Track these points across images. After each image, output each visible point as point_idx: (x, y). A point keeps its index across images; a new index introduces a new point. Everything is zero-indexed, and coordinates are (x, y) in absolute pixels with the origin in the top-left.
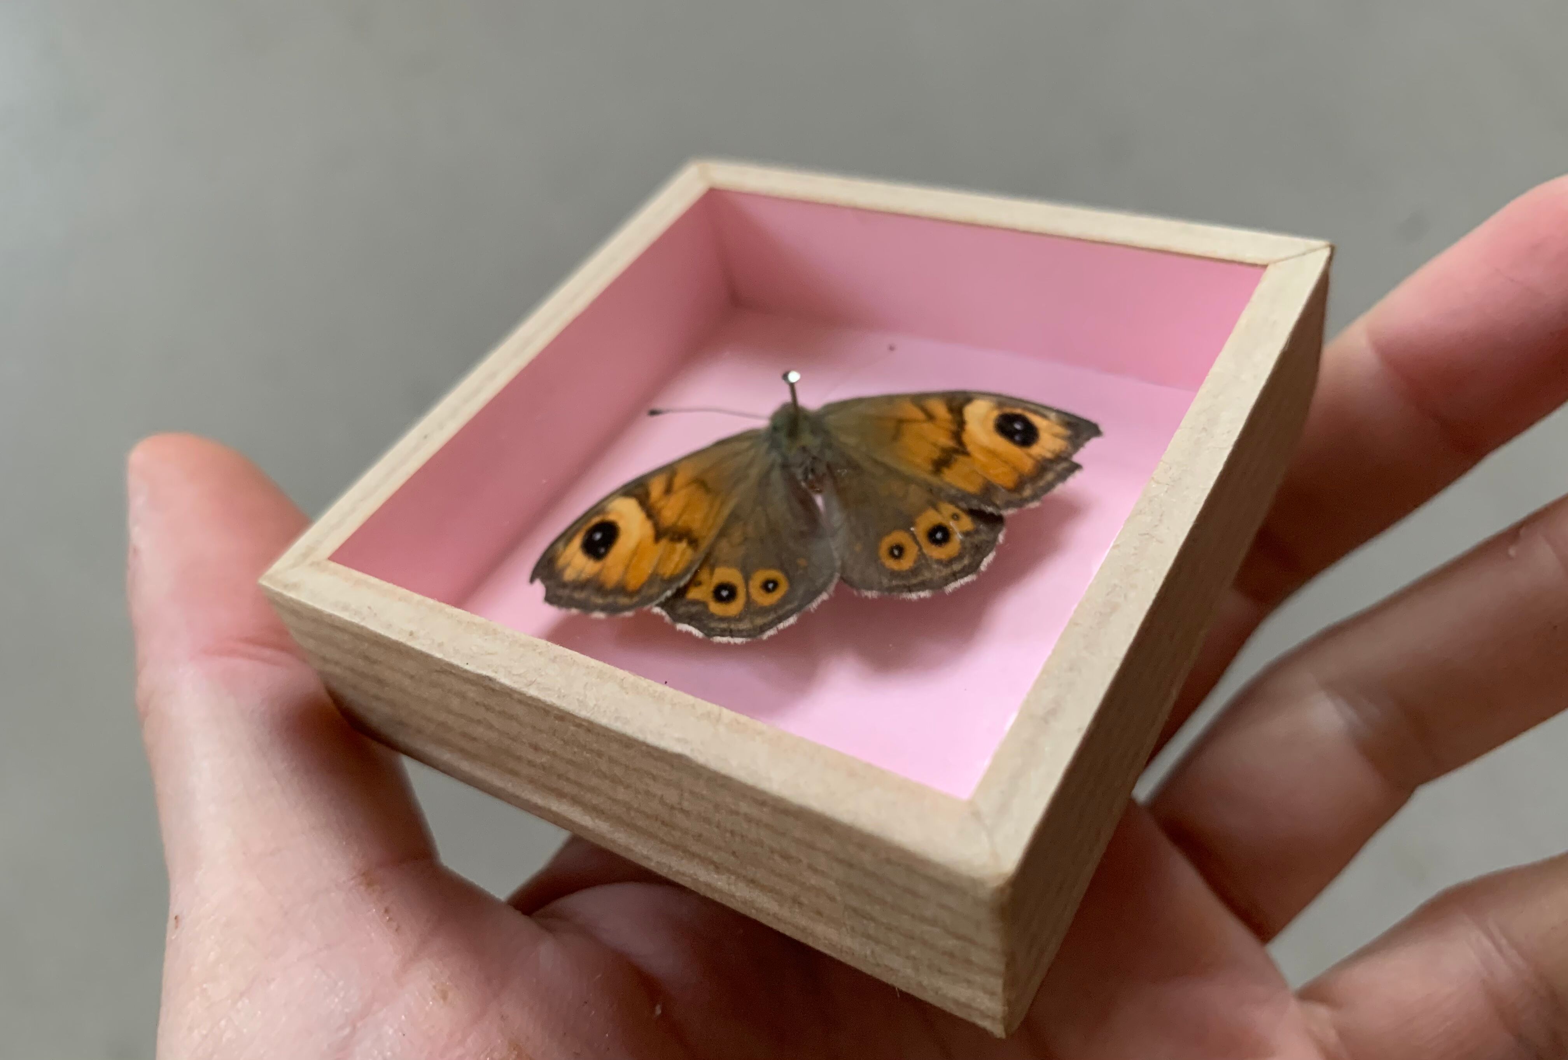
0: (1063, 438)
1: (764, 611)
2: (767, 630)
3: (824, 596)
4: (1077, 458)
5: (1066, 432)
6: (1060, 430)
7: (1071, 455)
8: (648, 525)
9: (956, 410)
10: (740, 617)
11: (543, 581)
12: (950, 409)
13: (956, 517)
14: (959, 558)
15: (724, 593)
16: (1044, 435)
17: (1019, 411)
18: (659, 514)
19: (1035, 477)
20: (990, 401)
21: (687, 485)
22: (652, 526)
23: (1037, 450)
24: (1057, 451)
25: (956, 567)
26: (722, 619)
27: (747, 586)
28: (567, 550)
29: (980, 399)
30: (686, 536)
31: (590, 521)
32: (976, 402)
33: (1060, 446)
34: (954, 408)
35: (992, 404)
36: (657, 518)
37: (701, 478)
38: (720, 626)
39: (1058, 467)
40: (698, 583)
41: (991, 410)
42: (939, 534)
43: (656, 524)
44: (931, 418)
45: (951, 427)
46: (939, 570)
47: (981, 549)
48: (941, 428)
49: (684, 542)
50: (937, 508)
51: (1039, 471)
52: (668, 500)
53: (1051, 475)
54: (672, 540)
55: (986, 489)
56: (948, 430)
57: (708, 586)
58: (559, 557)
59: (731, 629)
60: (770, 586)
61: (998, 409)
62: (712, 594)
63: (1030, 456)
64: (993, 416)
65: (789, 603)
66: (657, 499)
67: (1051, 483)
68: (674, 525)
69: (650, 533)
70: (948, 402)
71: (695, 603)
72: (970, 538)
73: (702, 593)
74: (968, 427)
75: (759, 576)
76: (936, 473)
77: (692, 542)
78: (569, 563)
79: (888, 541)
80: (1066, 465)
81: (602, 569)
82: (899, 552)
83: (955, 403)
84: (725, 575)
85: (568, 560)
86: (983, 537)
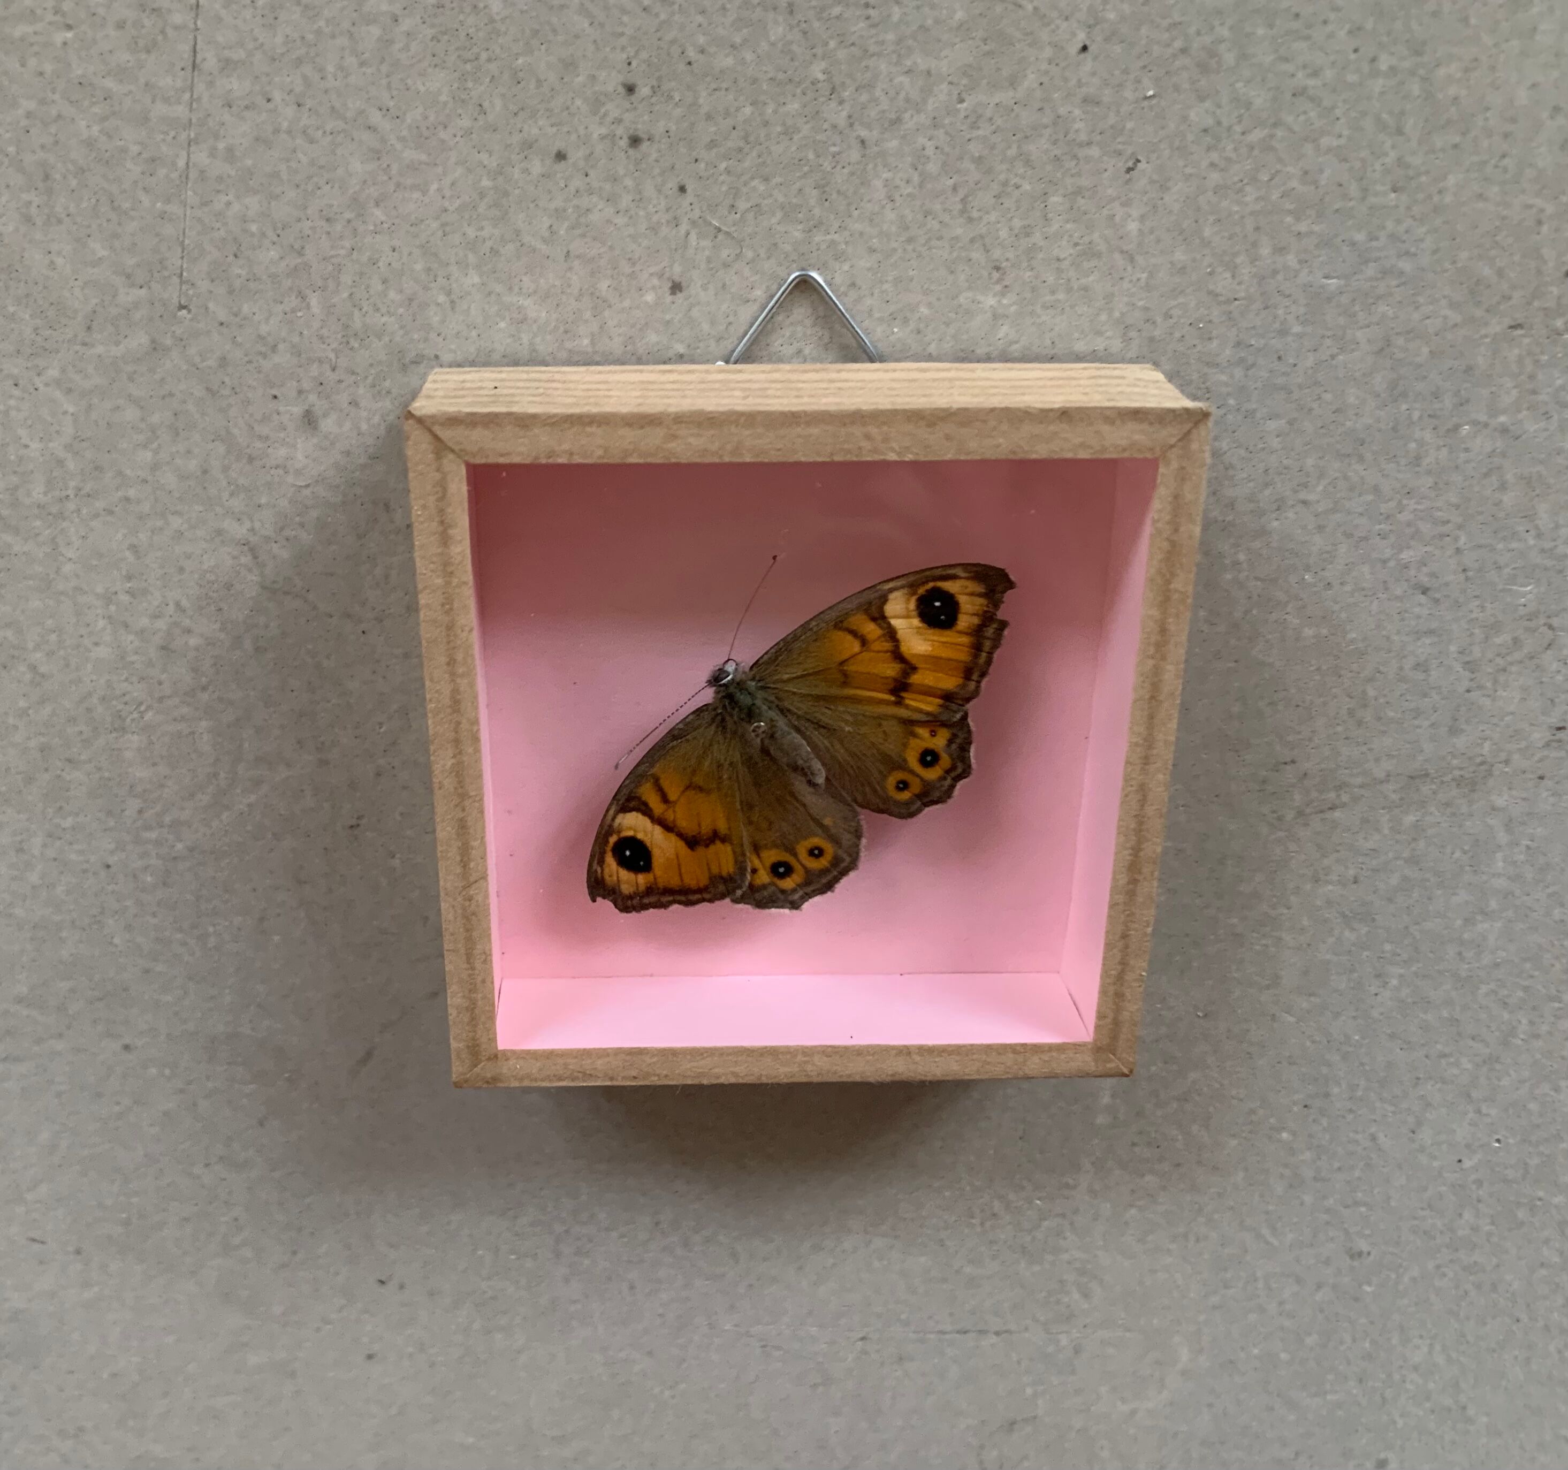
1: (824, 872)
2: (834, 885)
3: (864, 841)
6: (972, 587)
7: (994, 614)
8: (673, 837)
9: (880, 618)
10: (807, 883)
11: (604, 898)
12: (874, 619)
13: (933, 734)
14: (953, 768)
15: (781, 870)
16: (963, 599)
17: (931, 585)
18: (675, 826)
19: (976, 656)
20: (902, 587)
21: (684, 792)
22: (678, 839)
23: (965, 621)
24: (980, 612)
25: (953, 774)
26: (794, 891)
27: (798, 860)
28: (607, 871)
29: (891, 590)
30: (715, 837)
31: (607, 842)
32: (892, 596)
33: (981, 605)
34: (877, 615)
35: (905, 591)
36: (676, 830)
37: (691, 783)
38: (796, 897)
39: (990, 631)
40: (754, 871)
41: (908, 601)
42: (929, 758)
43: (680, 835)
44: (864, 642)
45: (888, 646)
46: (942, 786)
47: (964, 748)
48: (879, 652)
49: (718, 843)
50: (915, 735)
51: (977, 648)
52: (674, 811)
53: (987, 644)
54: (707, 846)
55: (947, 697)
56: (887, 652)
57: (765, 868)
58: (603, 877)
59: (806, 894)
60: (816, 853)
61: (914, 594)
62: (771, 875)
63: (960, 632)
64: (912, 605)
65: (843, 860)
66: (661, 811)
67: (990, 653)
68: (700, 833)
69: (681, 844)
70: (866, 612)
71: (764, 887)
72: (954, 746)
73: (764, 877)
74: (901, 634)
75: (802, 850)
76: (899, 703)
77: (724, 840)
78: (618, 881)
79: (891, 781)
80: (995, 626)
81: (655, 879)
82: (903, 786)
83: (873, 608)
84: (772, 856)
85: (615, 878)
86: (962, 735)
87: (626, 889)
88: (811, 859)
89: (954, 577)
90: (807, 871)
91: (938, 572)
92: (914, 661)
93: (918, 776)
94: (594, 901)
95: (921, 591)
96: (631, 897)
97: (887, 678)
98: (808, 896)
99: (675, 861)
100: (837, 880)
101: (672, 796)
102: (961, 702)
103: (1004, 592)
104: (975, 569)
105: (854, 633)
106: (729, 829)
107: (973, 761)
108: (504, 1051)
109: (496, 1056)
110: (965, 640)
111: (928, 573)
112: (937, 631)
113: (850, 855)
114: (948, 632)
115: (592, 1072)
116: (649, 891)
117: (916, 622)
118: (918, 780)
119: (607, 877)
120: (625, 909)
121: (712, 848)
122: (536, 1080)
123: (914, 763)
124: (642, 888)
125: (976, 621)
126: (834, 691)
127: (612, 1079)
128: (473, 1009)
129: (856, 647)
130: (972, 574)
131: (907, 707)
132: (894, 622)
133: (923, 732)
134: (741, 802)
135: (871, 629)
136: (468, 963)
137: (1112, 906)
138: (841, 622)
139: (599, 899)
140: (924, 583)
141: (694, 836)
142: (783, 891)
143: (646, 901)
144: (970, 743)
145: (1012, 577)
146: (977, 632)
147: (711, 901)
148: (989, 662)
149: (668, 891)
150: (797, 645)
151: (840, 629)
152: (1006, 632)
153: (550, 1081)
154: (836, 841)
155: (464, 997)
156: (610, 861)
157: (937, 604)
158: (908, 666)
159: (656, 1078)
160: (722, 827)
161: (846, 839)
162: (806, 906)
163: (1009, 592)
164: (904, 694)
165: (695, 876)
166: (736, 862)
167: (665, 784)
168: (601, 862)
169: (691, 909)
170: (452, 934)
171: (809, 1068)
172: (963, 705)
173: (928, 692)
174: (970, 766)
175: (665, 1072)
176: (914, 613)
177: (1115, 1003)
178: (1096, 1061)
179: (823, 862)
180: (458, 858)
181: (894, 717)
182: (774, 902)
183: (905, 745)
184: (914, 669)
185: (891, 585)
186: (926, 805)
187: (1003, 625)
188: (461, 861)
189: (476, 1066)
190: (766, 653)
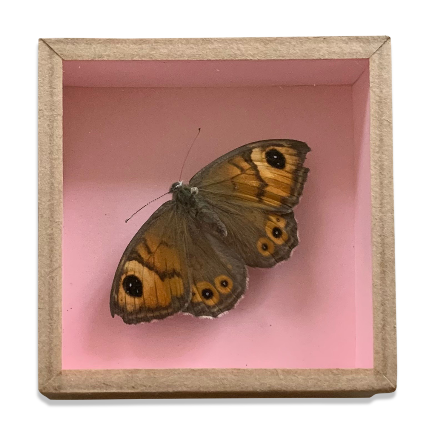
0: (294, 155)
1: (229, 296)
2: (234, 304)
3: (248, 279)
4: (305, 165)
5: (294, 152)
6: (291, 151)
7: (302, 165)
8: (153, 273)
9: (249, 160)
10: (220, 303)
11: (118, 315)
12: (246, 161)
13: (278, 220)
14: (289, 240)
15: (207, 294)
16: (287, 157)
17: (272, 147)
18: (154, 266)
19: (295, 185)
20: (259, 147)
21: (158, 247)
22: (155, 274)
23: (288, 167)
24: (296, 164)
25: (289, 244)
26: (214, 307)
27: (215, 288)
28: (120, 297)
29: (254, 148)
30: (174, 273)
31: (121, 279)
32: (254, 150)
33: (296, 160)
34: (247, 159)
35: (260, 149)
36: (155, 269)
37: (162, 241)
38: (215, 310)
39: (301, 173)
40: (194, 294)
41: (262, 153)
42: (277, 232)
43: (157, 272)
44: (242, 170)
45: (253, 172)
46: (284, 249)
47: (294, 230)
48: (250, 174)
49: (176, 276)
50: (270, 220)
51: (295, 180)
52: (154, 258)
53: (300, 180)
54: (170, 278)
55: (283, 201)
56: (253, 175)
57: (199, 294)
58: (118, 301)
59: (220, 309)
60: (224, 284)
61: (264, 151)
62: (203, 297)
63: (288, 172)
64: (264, 156)
65: (237, 289)
66: (147, 258)
67: (302, 184)
68: (166, 270)
69: (157, 277)
70: (243, 156)
71: (199, 304)
72: (288, 228)
73: (199, 298)
74: (259, 168)
75: (217, 281)
76: (261, 201)
77: (179, 275)
78: (126, 302)
79: (259, 244)
80: (303, 170)
81: (144, 300)
82: (265, 247)
83: (246, 155)
84: (203, 285)
85: (124, 301)
86: (292, 224)
87: (129, 308)
88: (222, 288)
89: (282, 146)
90: (220, 294)
91: (274, 142)
92: (267, 181)
93: (272, 241)
94: (113, 317)
95: (268, 149)
96: (131, 313)
97: (254, 187)
98: (221, 311)
99: (154, 289)
100: (235, 301)
101: (153, 248)
102: (290, 205)
103: (306, 153)
104: (292, 143)
105: (238, 167)
106: (181, 270)
107: (298, 238)
108: (65, 371)
109: (61, 373)
110: (289, 175)
111: (270, 142)
112: (277, 169)
113: (241, 286)
114: (281, 171)
115: (111, 384)
116: (141, 309)
117: (266, 164)
118: (272, 244)
119: (120, 301)
120: (128, 321)
121: (173, 279)
122: (81, 389)
123: (270, 234)
124: (138, 307)
125: (294, 167)
126: (230, 193)
127: (121, 388)
128: (50, 344)
129: (239, 172)
130: (290, 145)
131: (265, 204)
132: (256, 163)
133: (274, 219)
134: (187, 254)
135: (245, 165)
136: (50, 316)
137: (374, 286)
138: (231, 160)
139: (116, 315)
140: (268, 146)
141: (164, 272)
142: (209, 307)
143: (139, 316)
144: (296, 229)
145: (309, 146)
146: (295, 172)
147: (171, 314)
148: (302, 188)
149: (150, 310)
150: (211, 169)
151: (230, 164)
152: (309, 174)
153: (88, 389)
154: (233, 277)
155: (46, 336)
156: (122, 290)
157: (275, 157)
158: (264, 183)
159: (144, 388)
160: (178, 267)
161: (239, 277)
162: (220, 316)
163: (308, 153)
164: (263, 198)
165: (164, 299)
166: (185, 288)
167: (149, 243)
168: (117, 292)
169: (162, 321)
170: (42, 299)
171: (225, 382)
172: (291, 207)
173: (274, 197)
174: (297, 240)
175: (149, 384)
176: (265, 160)
177: (382, 344)
178: (377, 380)
179: (228, 290)
180: (48, 256)
181: (258, 208)
182: (204, 312)
183: (265, 224)
184: (267, 185)
185: (254, 145)
186: (277, 261)
187: (307, 171)
188: (50, 257)
189: (49, 379)
190: (197, 174)
